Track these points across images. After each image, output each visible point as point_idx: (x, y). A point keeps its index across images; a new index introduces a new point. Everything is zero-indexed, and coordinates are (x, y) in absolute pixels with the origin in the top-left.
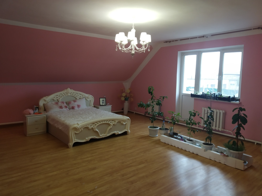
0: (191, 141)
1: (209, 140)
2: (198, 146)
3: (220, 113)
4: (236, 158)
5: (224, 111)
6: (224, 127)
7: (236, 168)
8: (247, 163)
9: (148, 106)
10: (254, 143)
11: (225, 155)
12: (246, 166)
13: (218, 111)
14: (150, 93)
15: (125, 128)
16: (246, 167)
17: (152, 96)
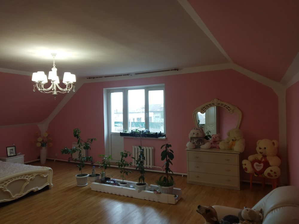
0: (125, 183)
1: (142, 180)
2: (132, 188)
3: (149, 150)
4: (167, 193)
5: (153, 148)
6: (154, 164)
7: (169, 204)
8: (177, 196)
9: (74, 151)
10: (182, 175)
11: (158, 193)
12: (177, 199)
13: (147, 148)
14: (76, 136)
15: (46, 182)
16: (177, 201)
17: (78, 139)
